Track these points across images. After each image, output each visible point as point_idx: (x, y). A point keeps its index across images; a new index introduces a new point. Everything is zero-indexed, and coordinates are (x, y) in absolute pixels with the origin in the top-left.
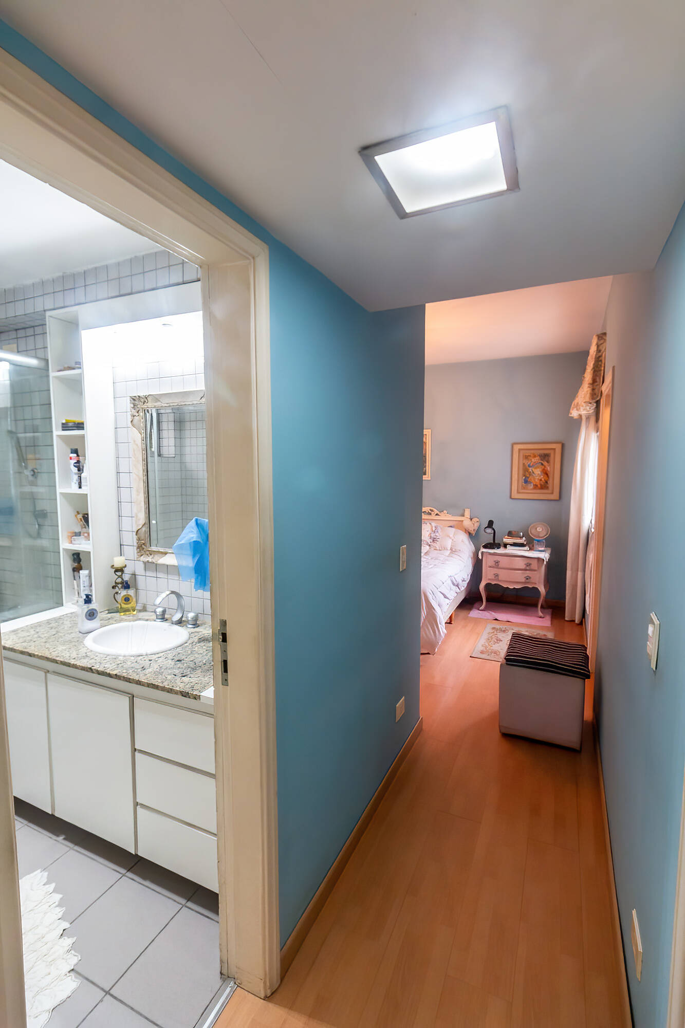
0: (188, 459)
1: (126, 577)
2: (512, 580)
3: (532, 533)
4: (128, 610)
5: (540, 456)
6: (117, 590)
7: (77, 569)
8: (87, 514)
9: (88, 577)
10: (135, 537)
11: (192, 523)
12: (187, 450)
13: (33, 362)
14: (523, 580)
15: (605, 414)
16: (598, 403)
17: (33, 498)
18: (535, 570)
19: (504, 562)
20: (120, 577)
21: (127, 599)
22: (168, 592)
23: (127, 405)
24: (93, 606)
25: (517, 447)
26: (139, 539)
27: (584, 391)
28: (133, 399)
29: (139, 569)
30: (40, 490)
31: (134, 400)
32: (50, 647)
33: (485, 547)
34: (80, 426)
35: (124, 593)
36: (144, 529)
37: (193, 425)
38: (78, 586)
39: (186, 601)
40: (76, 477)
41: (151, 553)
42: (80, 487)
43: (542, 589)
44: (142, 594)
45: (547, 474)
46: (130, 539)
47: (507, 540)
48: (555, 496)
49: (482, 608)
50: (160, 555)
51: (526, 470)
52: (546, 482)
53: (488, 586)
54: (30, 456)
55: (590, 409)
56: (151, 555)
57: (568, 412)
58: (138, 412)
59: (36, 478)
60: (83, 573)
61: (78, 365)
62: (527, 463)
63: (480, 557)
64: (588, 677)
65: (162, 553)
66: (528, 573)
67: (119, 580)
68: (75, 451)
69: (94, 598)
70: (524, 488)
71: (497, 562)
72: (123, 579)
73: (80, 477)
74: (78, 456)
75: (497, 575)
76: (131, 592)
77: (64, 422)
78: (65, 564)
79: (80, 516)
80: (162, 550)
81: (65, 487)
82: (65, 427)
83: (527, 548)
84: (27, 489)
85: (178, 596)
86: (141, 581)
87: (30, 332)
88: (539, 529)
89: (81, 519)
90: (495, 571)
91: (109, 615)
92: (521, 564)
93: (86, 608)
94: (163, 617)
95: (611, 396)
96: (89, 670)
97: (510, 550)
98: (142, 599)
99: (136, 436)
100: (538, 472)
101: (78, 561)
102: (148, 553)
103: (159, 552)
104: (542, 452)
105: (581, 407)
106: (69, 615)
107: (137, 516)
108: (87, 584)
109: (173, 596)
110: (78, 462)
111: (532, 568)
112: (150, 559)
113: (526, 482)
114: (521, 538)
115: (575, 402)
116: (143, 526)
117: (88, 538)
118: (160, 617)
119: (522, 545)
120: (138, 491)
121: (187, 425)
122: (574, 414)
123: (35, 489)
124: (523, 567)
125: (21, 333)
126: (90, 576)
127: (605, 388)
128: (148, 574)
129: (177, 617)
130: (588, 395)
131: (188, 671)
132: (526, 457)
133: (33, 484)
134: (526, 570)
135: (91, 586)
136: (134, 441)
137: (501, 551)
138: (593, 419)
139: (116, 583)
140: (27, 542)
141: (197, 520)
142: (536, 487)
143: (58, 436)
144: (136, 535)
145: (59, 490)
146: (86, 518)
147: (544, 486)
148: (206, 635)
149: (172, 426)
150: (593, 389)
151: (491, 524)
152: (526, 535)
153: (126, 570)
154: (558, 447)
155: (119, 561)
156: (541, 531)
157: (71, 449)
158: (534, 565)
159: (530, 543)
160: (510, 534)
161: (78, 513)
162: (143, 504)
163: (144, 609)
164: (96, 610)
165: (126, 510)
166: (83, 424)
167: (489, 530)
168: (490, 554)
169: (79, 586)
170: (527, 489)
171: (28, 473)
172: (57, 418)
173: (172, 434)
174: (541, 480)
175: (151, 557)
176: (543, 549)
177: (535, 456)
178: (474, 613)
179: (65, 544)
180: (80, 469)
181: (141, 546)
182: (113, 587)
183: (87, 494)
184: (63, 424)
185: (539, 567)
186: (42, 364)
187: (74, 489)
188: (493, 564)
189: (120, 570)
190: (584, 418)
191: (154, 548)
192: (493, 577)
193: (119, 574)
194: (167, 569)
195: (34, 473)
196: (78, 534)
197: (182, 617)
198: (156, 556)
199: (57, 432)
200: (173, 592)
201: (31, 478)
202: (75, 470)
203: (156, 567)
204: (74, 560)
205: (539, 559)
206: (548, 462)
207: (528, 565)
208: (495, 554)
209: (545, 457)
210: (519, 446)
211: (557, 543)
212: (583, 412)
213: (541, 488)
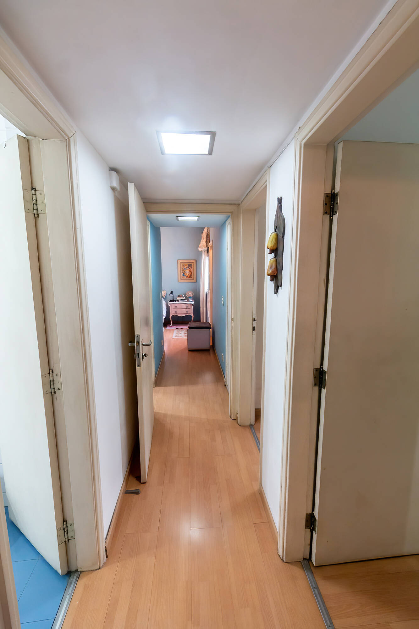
2: (182, 313)
3: (188, 295)
5: (188, 265)
14: (186, 313)
15: (211, 252)
16: (208, 248)
18: (189, 309)
19: (178, 306)
25: (179, 261)
27: (203, 243)
33: (170, 301)
43: (192, 316)
45: (191, 272)
47: (178, 298)
48: (194, 281)
49: (171, 325)
51: (183, 271)
52: (191, 275)
53: (173, 316)
55: (205, 249)
57: (198, 248)
62: (183, 268)
63: (169, 306)
64: (211, 328)
66: (187, 310)
70: (183, 278)
71: (176, 307)
75: (176, 312)
83: (186, 301)
90: (176, 310)
92: (185, 306)
95: (212, 247)
97: (180, 302)
100: (188, 271)
104: (188, 263)
105: (202, 247)
111: (189, 308)
113: (183, 275)
114: (184, 297)
115: (200, 245)
119: (184, 300)
122: (200, 250)
124: (186, 308)
127: (211, 244)
130: (205, 246)
132: (183, 265)
134: (186, 309)
137: (177, 302)
138: (206, 252)
142: (187, 277)
147: (190, 277)
150: (207, 244)
151: (172, 292)
152: (185, 296)
154: (194, 262)
156: (190, 294)
158: (189, 306)
159: (187, 299)
160: (179, 296)
167: (171, 295)
168: (173, 304)
170: (184, 278)
174: (189, 274)
176: (192, 301)
177: (186, 265)
178: (168, 328)
185: (191, 308)
188: (174, 308)
190: (203, 251)
192: (174, 313)
205: (191, 304)
206: (191, 267)
207: (187, 307)
208: (175, 304)
209: (190, 265)
210: (181, 261)
211: (196, 298)
212: (203, 250)
213: (189, 278)
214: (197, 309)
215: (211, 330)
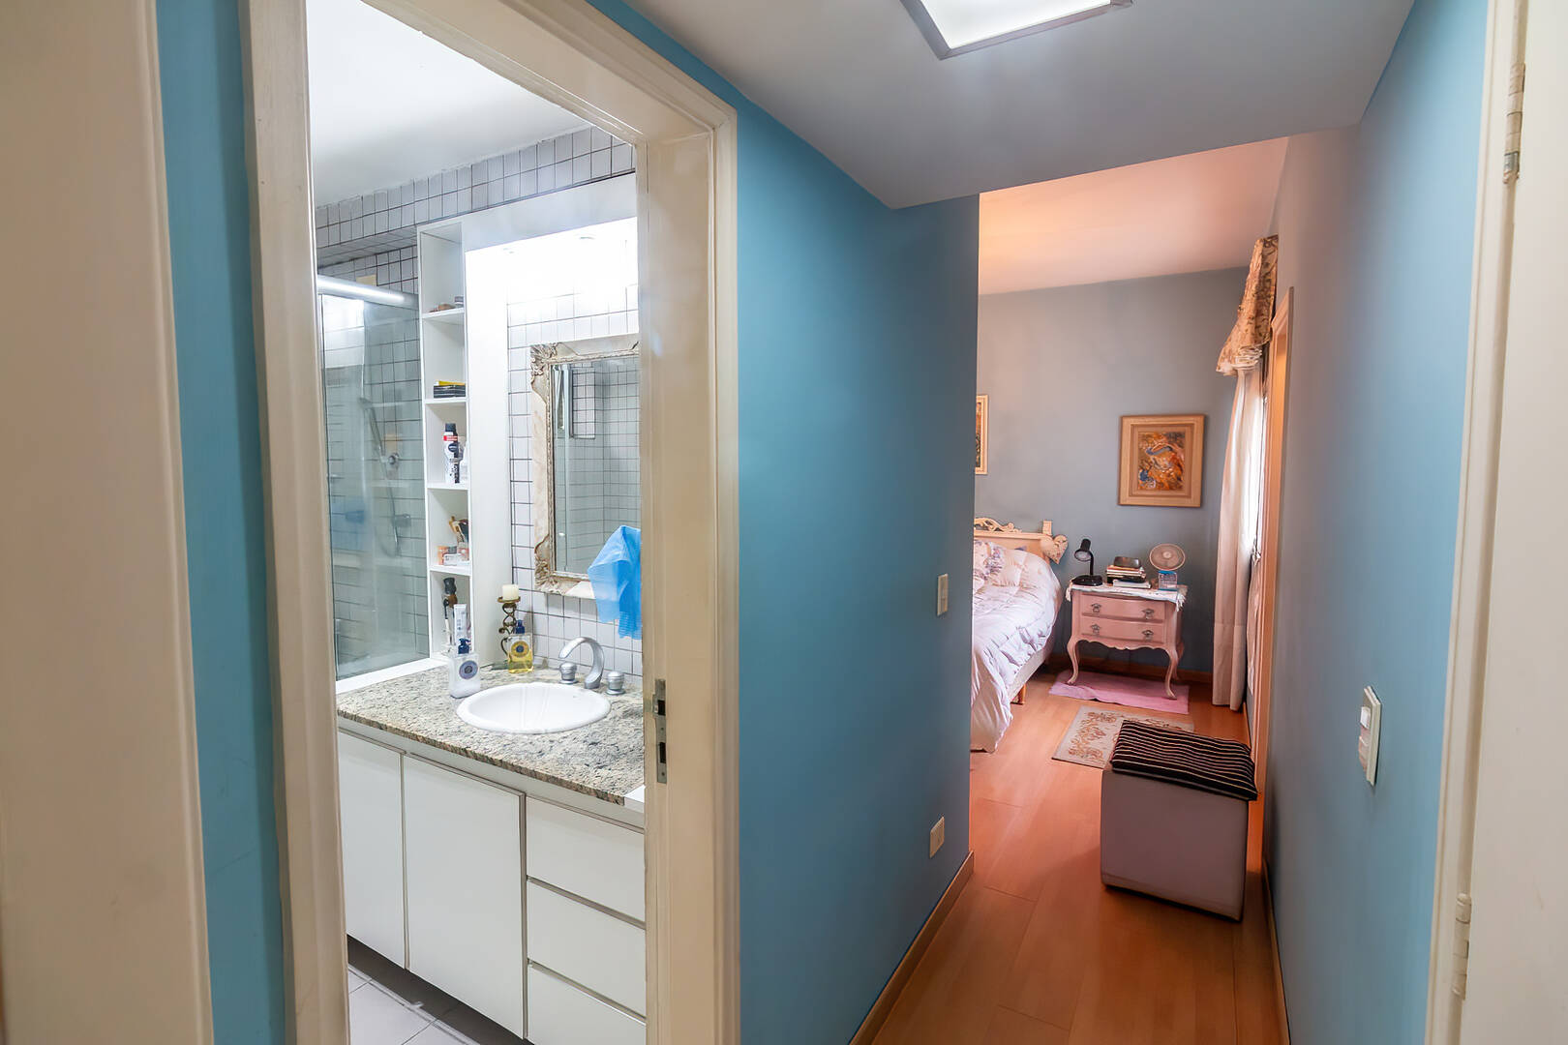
0: (613, 441)
1: (520, 616)
2: (1122, 635)
3: (1156, 560)
4: (521, 666)
5: (1169, 436)
6: (506, 634)
7: (450, 603)
8: (467, 521)
9: (465, 615)
10: (534, 555)
11: (618, 533)
12: (613, 429)
13: (396, 298)
14: (1141, 637)
15: (1279, 366)
16: (1265, 348)
17: (392, 497)
18: (1161, 622)
19: (1108, 606)
20: (511, 615)
21: (520, 649)
22: (580, 640)
23: (525, 359)
24: (472, 656)
25: (1128, 423)
26: (539, 559)
27: (1243, 331)
28: (536, 349)
29: (538, 603)
30: (403, 485)
31: (537, 351)
32: (408, 716)
33: (1077, 582)
34: (459, 390)
35: (515, 639)
36: (546, 544)
37: (622, 391)
38: (450, 629)
39: (606, 654)
40: (451, 466)
41: (557, 580)
42: (457, 481)
43: (1173, 653)
44: (541, 640)
45: (1179, 466)
46: (527, 559)
47: (1113, 571)
48: (1194, 501)
49: (1072, 680)
50: (570, 584)
51: (1143, 459)
52: (1179, 479)
53: (1081, 644)
54: (389, 436)
55: (1252, 360)
56: (556, 582)
57: (1216, 365)
58: (541, 369)
59: (397, 468)
60: (459, 608)
61: (460, 301)
62: (1146, 447)
63: (1069, 599)
64: (1254, 797)
65: (572, 579)
66: (1148, 626)
67: (510, 620)
68: (452, 428)
69: (472, 646)
70: (1141, 489)
71: (1097, 607)
72: (514, 619)
73: (458, 465)
74: (455, 434)
75: (1096, 628)
76: (526, 638)
77: (437, 384)
78: (434, 595)
79: (456, 524)
80: (571, 575)
81: (437, 480)
82: (439, 392)
83: (1146, 585)
84: (383, 484)
85: (595, 645)
86: (541, 622)
87: (394, 256)
88: (1167, 555)
89: (457, 528)
90: (1095, 621)
91: (494, 673)
92: (1136, 610)
93: (461, 659)
94: (572, 678)
95: (1288, 337)
96: (462, 752)
97: (1118, 588)
98: (542, 651)
99: (538, 405)
100: (1164, 461)
101: (452, 590)
102: (551, 579)
103: (568, 579)
104: (1170, 430)
105: (1237, 356)
106: (437, 670)
107: (537, 525)
108: (463, 624)
109: (588, 646)
110: (456, 443)
111: (1157, 617)
112: (554, 589)
113: (1144, 478)
114: (1137, 568)
115: (1227, 348)
116: (546, 538)
117: (466, 556)
118: (568, 677)
119: (1138, 580)
120: (540, 488)
121: (614, 391)
122: (1225, 367)
123: (394, 484)
124: (1141, 615)
125: (383, 259)
126: (468, 614)
127: (1278, 324)
128: (553, 611)
129: (593, 677)
130: (1248, 336)
131: (607, 760)
132: (1144, 439)
133: (391, 476)
134: (1144, 620)
135: (469, 628)
136: (536, 412)
137: (1104, 588)
139: (504, 624)
140: (380, 561)
141: (624, 529)
142: (1161, 486)
143: (429, 405)
144: (536, 552)
145: (427, 485)
146: (464, 527)
147: (1175, 484)
148: (635, 706)
149: (591, 392)
150: (1257, 327)
151: (1086, 545)
152: (1145, 563)
153: (520, 606)
154: (1198, 422)
155: (509, 592)
156: (1169, 557)
157: (447, 425)
158: (1160, 612)
159: (1152, 577)
160: (1118, 562)
161: (453, 519)
162: (546, 506)
163: (545, 665)
164: (474, 663)
165: (521, 516)
166: (464, 387)
167: (1083, 555)
168: (1085, 593)
169: (451, 627)
170: (1146, 490)
171: (385, 460)
172: (429, 379)
173: (591, 403)
174: (1169, 475)
175: (556, 586)
176: (1173, 586)
177: (1159, 437)
178: (1059, 689)
179: (434, 565)
180: (457, 455)
181: (542, 569)
182: (501, 631)
183: (466, 491)
184: (435, 388)
185: (1167, 617)
186: (410, 301)
187: (448, 483)
188: (1089, 609)
189: (511, 605)
190: (1241, 374)
191: (560, 573)
192: (1089, 631)
193: (510, 610)
194: (580, 604)
195: (395, 461)
196: (452, 550)
197: (600, 678)
198: (563, 585)
199: (428, 399)
200: (587, 640)
201: (389, 468)
202: (451, 455)
203: (563, 601)
204: (446, 590)
205: (1166, 602)
206: (1181, 446)
207: (1149, 612)
208: (1093, 594)
209: (1176, 438)
210: (1133, 421)
211: (1198, 578)
212: (1239, 365)
213: (1171, 488)
214: (1196, 622)
215: (1256, 808)
